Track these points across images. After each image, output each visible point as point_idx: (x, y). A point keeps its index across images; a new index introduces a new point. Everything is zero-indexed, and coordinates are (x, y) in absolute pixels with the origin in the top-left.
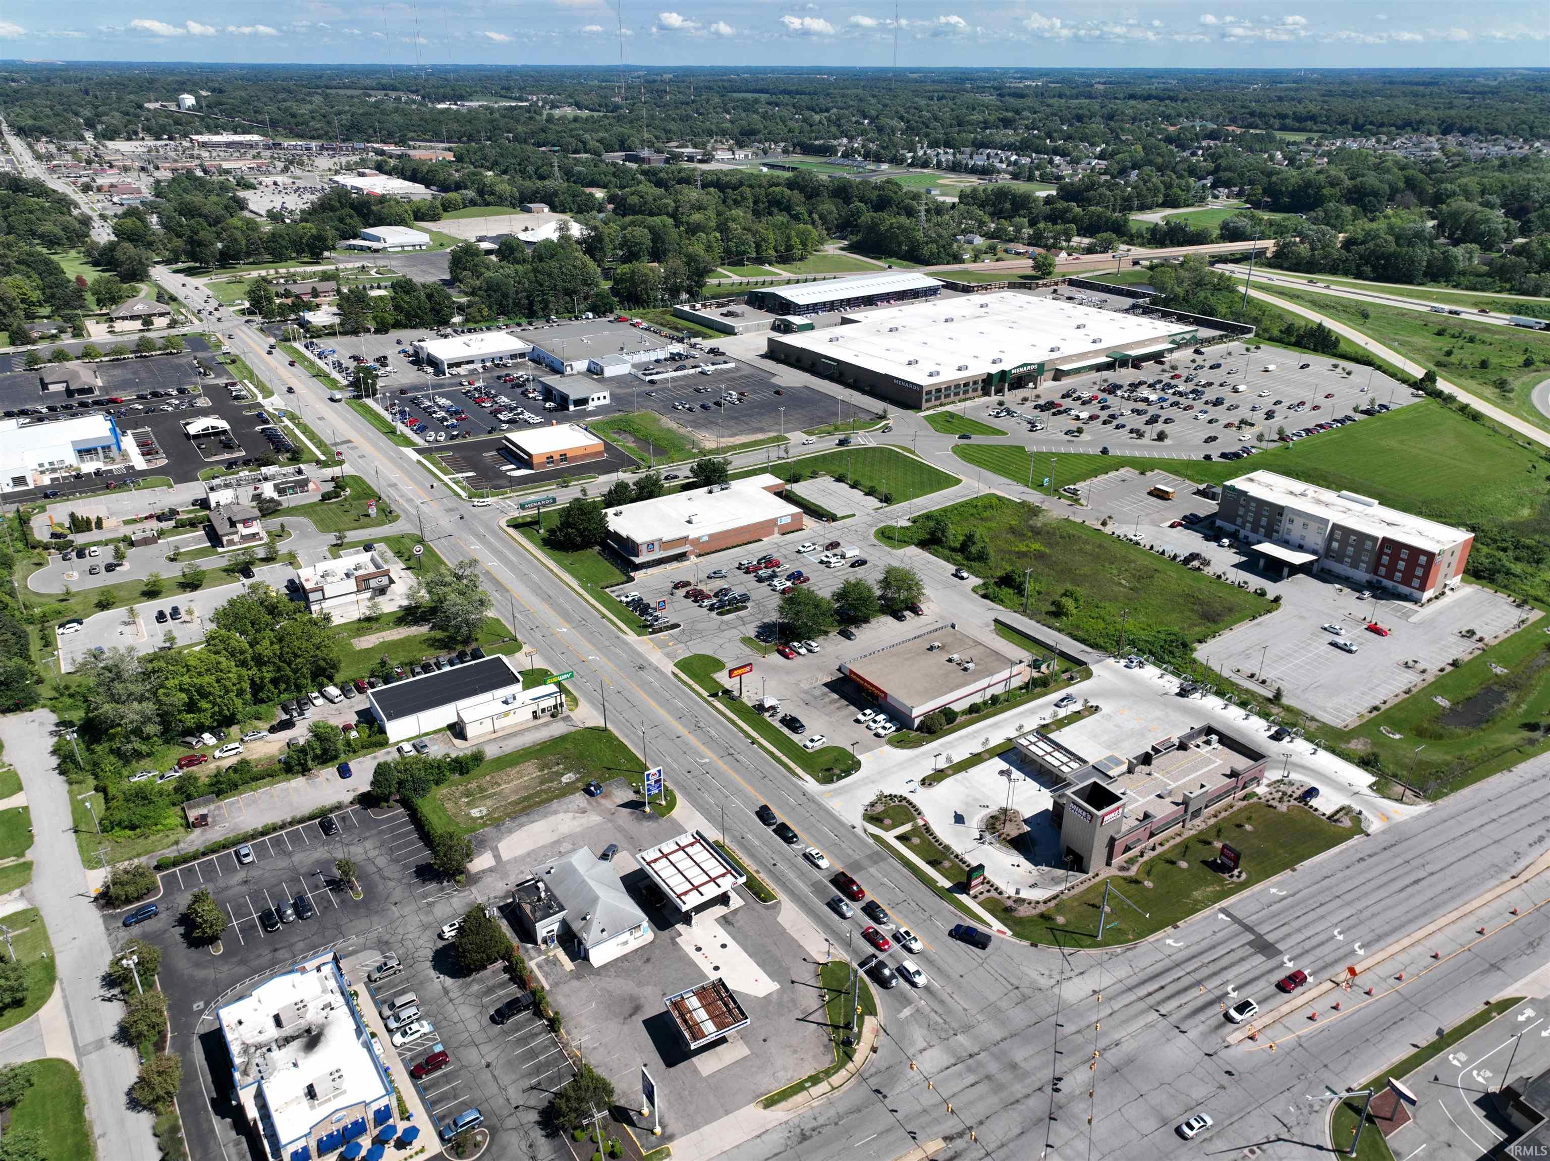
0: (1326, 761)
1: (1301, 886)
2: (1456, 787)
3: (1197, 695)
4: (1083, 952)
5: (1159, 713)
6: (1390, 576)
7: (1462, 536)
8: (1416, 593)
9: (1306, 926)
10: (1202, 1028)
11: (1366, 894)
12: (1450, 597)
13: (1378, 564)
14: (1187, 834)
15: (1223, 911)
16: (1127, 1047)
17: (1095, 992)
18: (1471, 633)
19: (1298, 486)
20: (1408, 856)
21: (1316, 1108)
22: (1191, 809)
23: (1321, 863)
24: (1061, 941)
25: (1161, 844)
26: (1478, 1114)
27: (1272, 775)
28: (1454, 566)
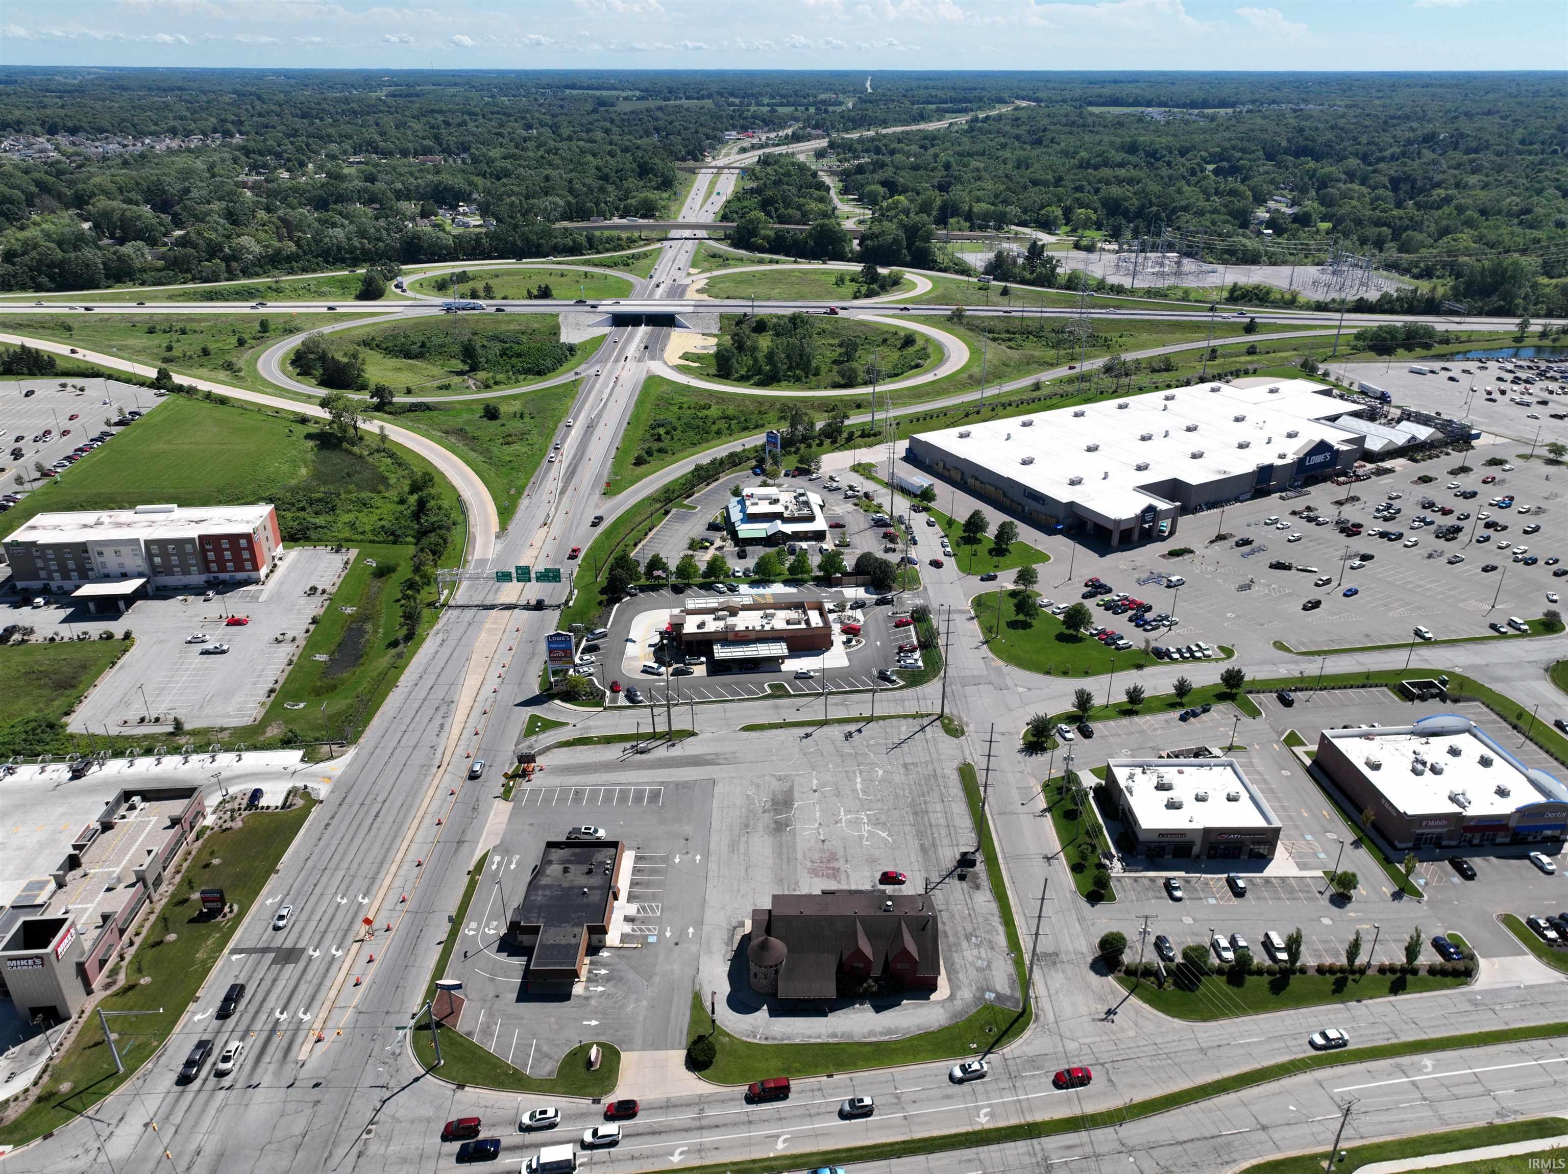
0: (254, 760)
1: (291, 881)
2: (366, 723)
3: (95, 768)
4: (110, 1099)
5: (61, 809)
6: (223, 569)
7: (264, 510)
8: (253, 575)
9: (312, 913)
10: (272, 1068)
11: (345, 853)
12: (282, 567)
13: (206, 562)
14: (158, 907)
15: (234, 951)
16: (209, 1149)
17: (146, 1125)
18: (314, 589)
19: (90, 517)
20: (360, 800)
21: (398, 1051)
22: (150, 882)
23: (297, 851)
24: (79, 1106)
25: (137, 934)
26: (503, 957)
27: (213, 801)
28: (271, 538)
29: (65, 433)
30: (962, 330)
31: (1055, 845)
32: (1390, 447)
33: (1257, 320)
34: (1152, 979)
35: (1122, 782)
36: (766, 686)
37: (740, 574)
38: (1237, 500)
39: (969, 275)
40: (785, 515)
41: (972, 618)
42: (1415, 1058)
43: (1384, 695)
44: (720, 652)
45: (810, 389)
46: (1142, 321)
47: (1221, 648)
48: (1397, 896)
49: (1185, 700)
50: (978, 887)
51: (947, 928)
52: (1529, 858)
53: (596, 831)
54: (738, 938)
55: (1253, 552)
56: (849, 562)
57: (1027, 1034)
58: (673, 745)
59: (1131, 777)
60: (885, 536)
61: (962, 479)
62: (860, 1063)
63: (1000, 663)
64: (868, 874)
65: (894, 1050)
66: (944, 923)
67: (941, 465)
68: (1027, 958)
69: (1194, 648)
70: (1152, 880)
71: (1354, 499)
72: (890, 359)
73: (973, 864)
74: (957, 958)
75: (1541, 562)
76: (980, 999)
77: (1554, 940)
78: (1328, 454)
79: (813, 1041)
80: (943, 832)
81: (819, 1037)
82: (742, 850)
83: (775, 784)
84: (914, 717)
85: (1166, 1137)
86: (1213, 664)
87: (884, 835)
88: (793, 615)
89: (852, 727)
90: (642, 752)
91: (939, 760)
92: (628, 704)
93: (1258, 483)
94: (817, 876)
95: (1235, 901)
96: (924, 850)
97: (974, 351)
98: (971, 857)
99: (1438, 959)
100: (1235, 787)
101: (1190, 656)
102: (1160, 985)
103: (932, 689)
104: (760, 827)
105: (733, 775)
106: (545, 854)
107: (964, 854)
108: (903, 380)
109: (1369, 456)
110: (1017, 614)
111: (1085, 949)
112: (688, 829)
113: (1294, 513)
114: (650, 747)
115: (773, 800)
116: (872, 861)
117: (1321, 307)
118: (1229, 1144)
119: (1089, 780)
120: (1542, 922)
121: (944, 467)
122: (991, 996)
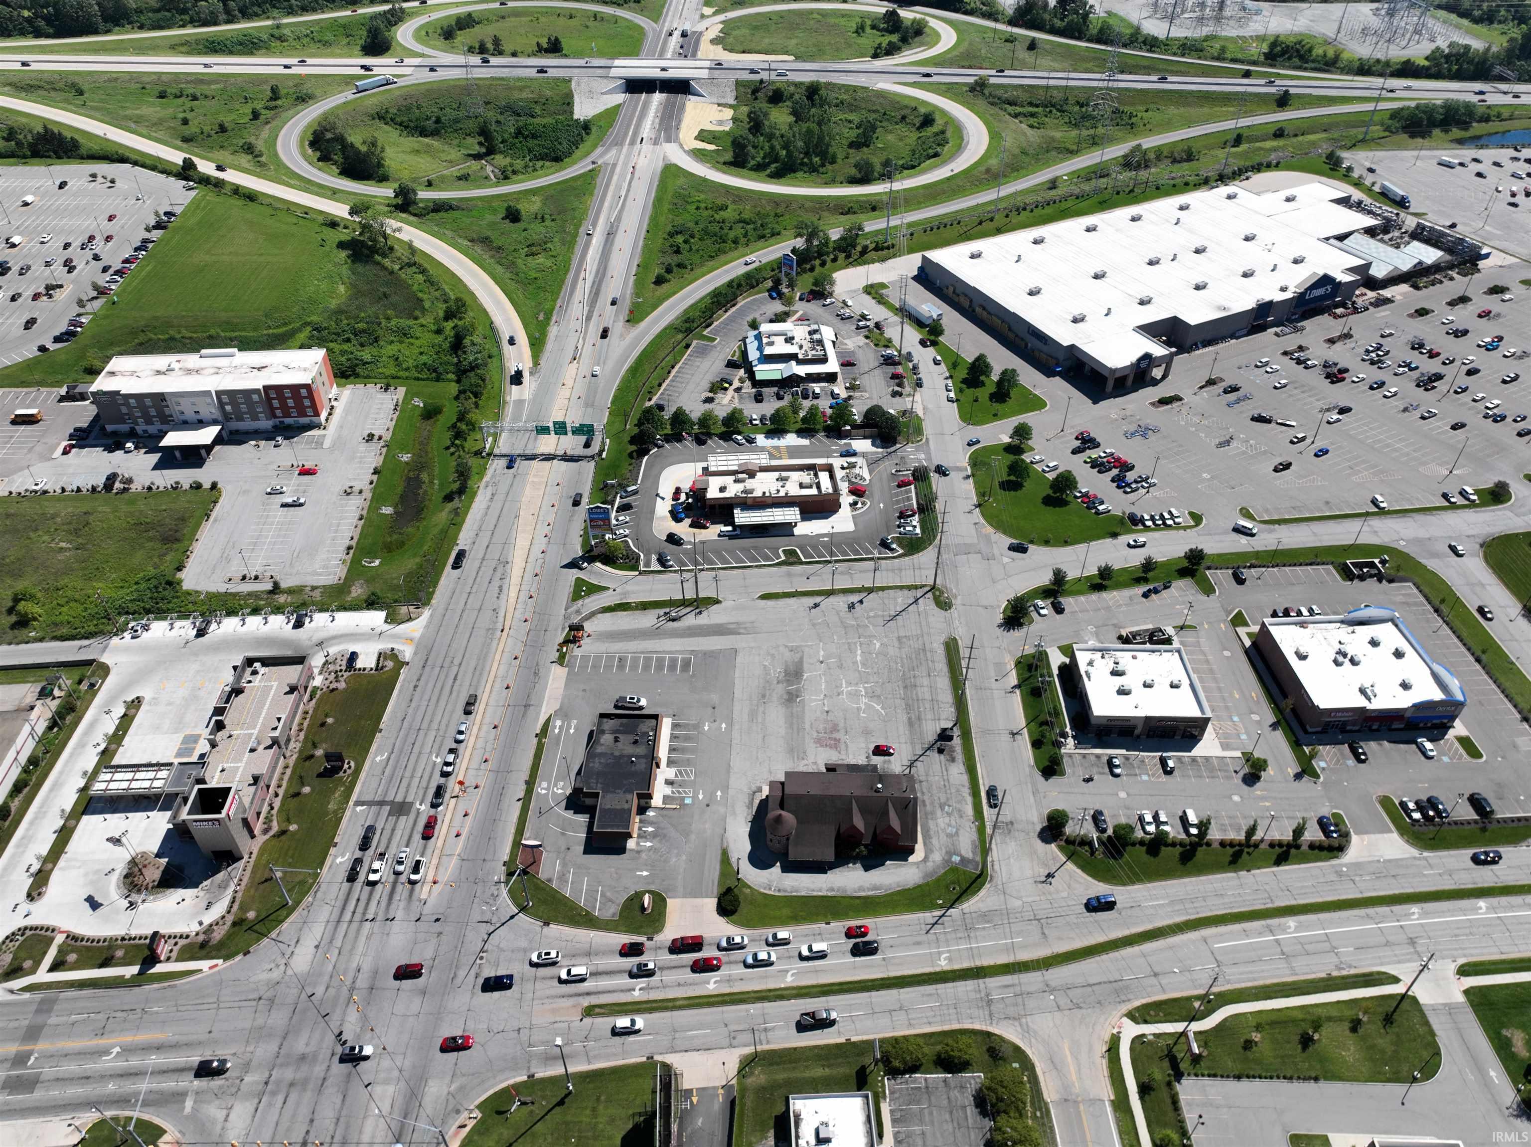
0: (346, 620)
1: (393, 741)
2: (435, 583)
3: (214, 626)
4: (285, 925)
5: (195, 666)
6: (287, 415)
7: (317, 355)
8: (315, 419)
9: (414, 770)
10: (402, 905)
11: (434, 714)
12: (339, 406)
13: (272, 409)
14: (291, 762)
15: (358, 803)
16: (366, 967)
17: (317, 947)
18: (371, 437)
20: (439, 663)
21: (496, 893)
22: (282, 743)
23: (393, 711)
24: (265, 931)
25: (279, 786)
26: (569, 814)
27: (317, 661)
29: (108, 239)
30: (983, 105)
31: (1020, 720)
32: (1395, 274)
33: (1292, 91)
34: (1087, 848)
35: (1083, 667)
36: (780, 551)
37: (757, 422)
38: (1233, 336)
39: (996, 20)
40: (800, 356)
41: (968, 477)
42: (1282, 920)
43: (1328, 573)
44: (742, 517)
45: (827, 184)
46: (1171, 91)
47: (1192, 514)
48: (1298, 776)
49: (1150, 575)
50: (953, 760)
51: (926, 798)
52: (1416, 743)
53: (639, 700)
54: (757, 802)
55: (1238, 401)
56: (857, 412)
57: (982, 893)
58: (700, 613)
59: (1091, 663)
60: (895, 376)
61: (970, 306)
62: (851, 913)
63: (989, 530)
64: (863, 745)
65: (878, 903)
66: (923, 793)
67: (951, 289)
68: (989, 830)
69: (1167, 516)
70: (1098, 756)
71: (1347, 336)
72: (908, 141)
73: (950, 738)
74: (931, 824)
75: (1509, 419)
76: (948, 861)
77: (1417, 821)
78: (1329, 288)
79: (815, 894)
80: (928, 706)
81: (820, 890)
82: (760, 720)
83: (788, 655)
84: (910, 588)
85: (1080, 981)
86: (1182, 532)
87: (878, 707)
88: (805, 477)
89: (855, 598)
90: (674, 620)
91: (929, 634)
92: (660, 568)
93: (1255, 319)
94: (822, 746)
95: (1164, 778)
96: (910, 723)
97: (995, 136)
98: (949, 733)
99: (1320, 836)
100: (1180, 675)
101: (1162, 524)
102: (1092, 853)
103: (927, 557)
104: (775, 697)
105: (752, 645)
106: (599, 724)
107: (944, 730)
108: (920, 173)
109: (1372, 283)
110: (1009, 475)
111: (1035, 819)
112: (715, 698)
113: (1285, 353)
114: (681, 614)
115: (786, 671)
116: (867, 732)
117: (1364, 69)
118: (1127, 987)
119: (1057, 659)
120: (1411, 805)
121: (954, 292)
122: (956, 859)
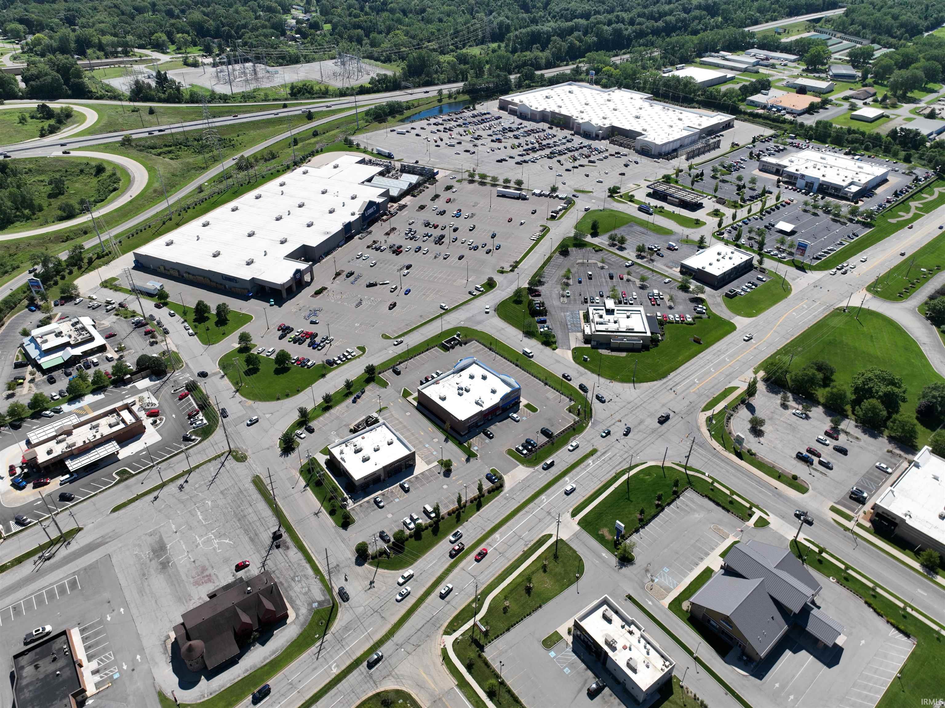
30: (134, 152)
31: (316, 503)
32: (402, 192)
33: (312, 110)
34: (384, 556)
35: (338, 457)
36: (114, 474)
37: (58, 397)
38: (339, 246)
39: (120, 100)
40: (72, 343)
41: (223, 376)
42: (493, 537)
43: (437, 351)
44: (73, 465)
45: (42, 225)
46: (248, 122)
47: (358, 348)
48: (468, 460)
49: (352, 389)
50: (288, 548)
51: (281, 580)
52: (509, 417)
53: (44, 629)
54: (169, 647)
55: (356, 280)
56: (131, 363)
57: (339, 615)
58: (69, 543)
59: (342, 453)
60: (147, 333)
61: (179, 275)
62: (265, 677)
63: (250, 402)
64: (228, 569)
65: (280, 661)
66: (278, 578)
67: (162, 268)
68: (327, 577)
69: (346, 354)
70: (368, 502)
71: (394, 229)
72: (92, 185)
73: (281, 536)
74: (292, 593)
75: (480, 247)
76: (311, 609)
77: (526, 454)
78: (374, 207)
79: (236, 680)
80: (258, 524)
81: (239, 676)
82: (148, 592)
83: (150, 540)
84: (215, 458)
85: (413, 631)
86: (358, 359)
87: (227, 541)
88: (112, 419)
89: (181, 481)
90: (49, 558)
91: (240, 481)
92: (21, 528)
93: (346, 234)
94: (199, 585)
95: (406, 495)
96: (252, 540)
97: (150, 170)
98: (278, 533)
99: (491, 485)
100: (390, 436)
101: (346, 359)
102: (388, 557)
103: (218, 435)
104: (152, 571)
105: (120, 545)
106: (16, 664)
107: (274, 533)
108: (109, 203)
109: (394, 200)
110: (248, 366)
111: (350, 556)
112: (107, 595)
113: (368, 247)
114: (53, 552)
115: (153, 551)
116: (226, 560)
117: (343, 93)
118: (438, 619)
119: (322, 459)
120: (521, 448)
121: (165, 269)
122: (315, 605)
